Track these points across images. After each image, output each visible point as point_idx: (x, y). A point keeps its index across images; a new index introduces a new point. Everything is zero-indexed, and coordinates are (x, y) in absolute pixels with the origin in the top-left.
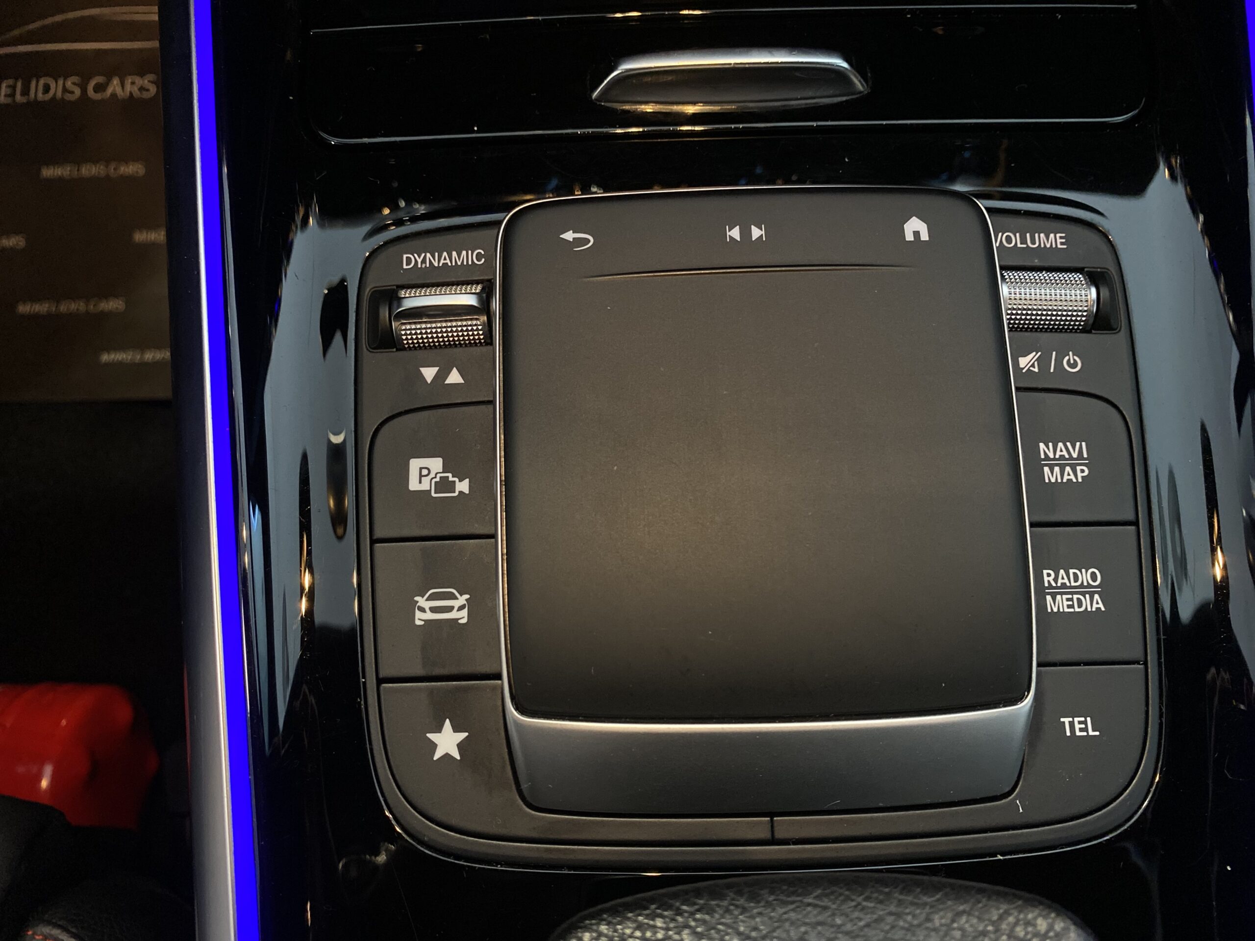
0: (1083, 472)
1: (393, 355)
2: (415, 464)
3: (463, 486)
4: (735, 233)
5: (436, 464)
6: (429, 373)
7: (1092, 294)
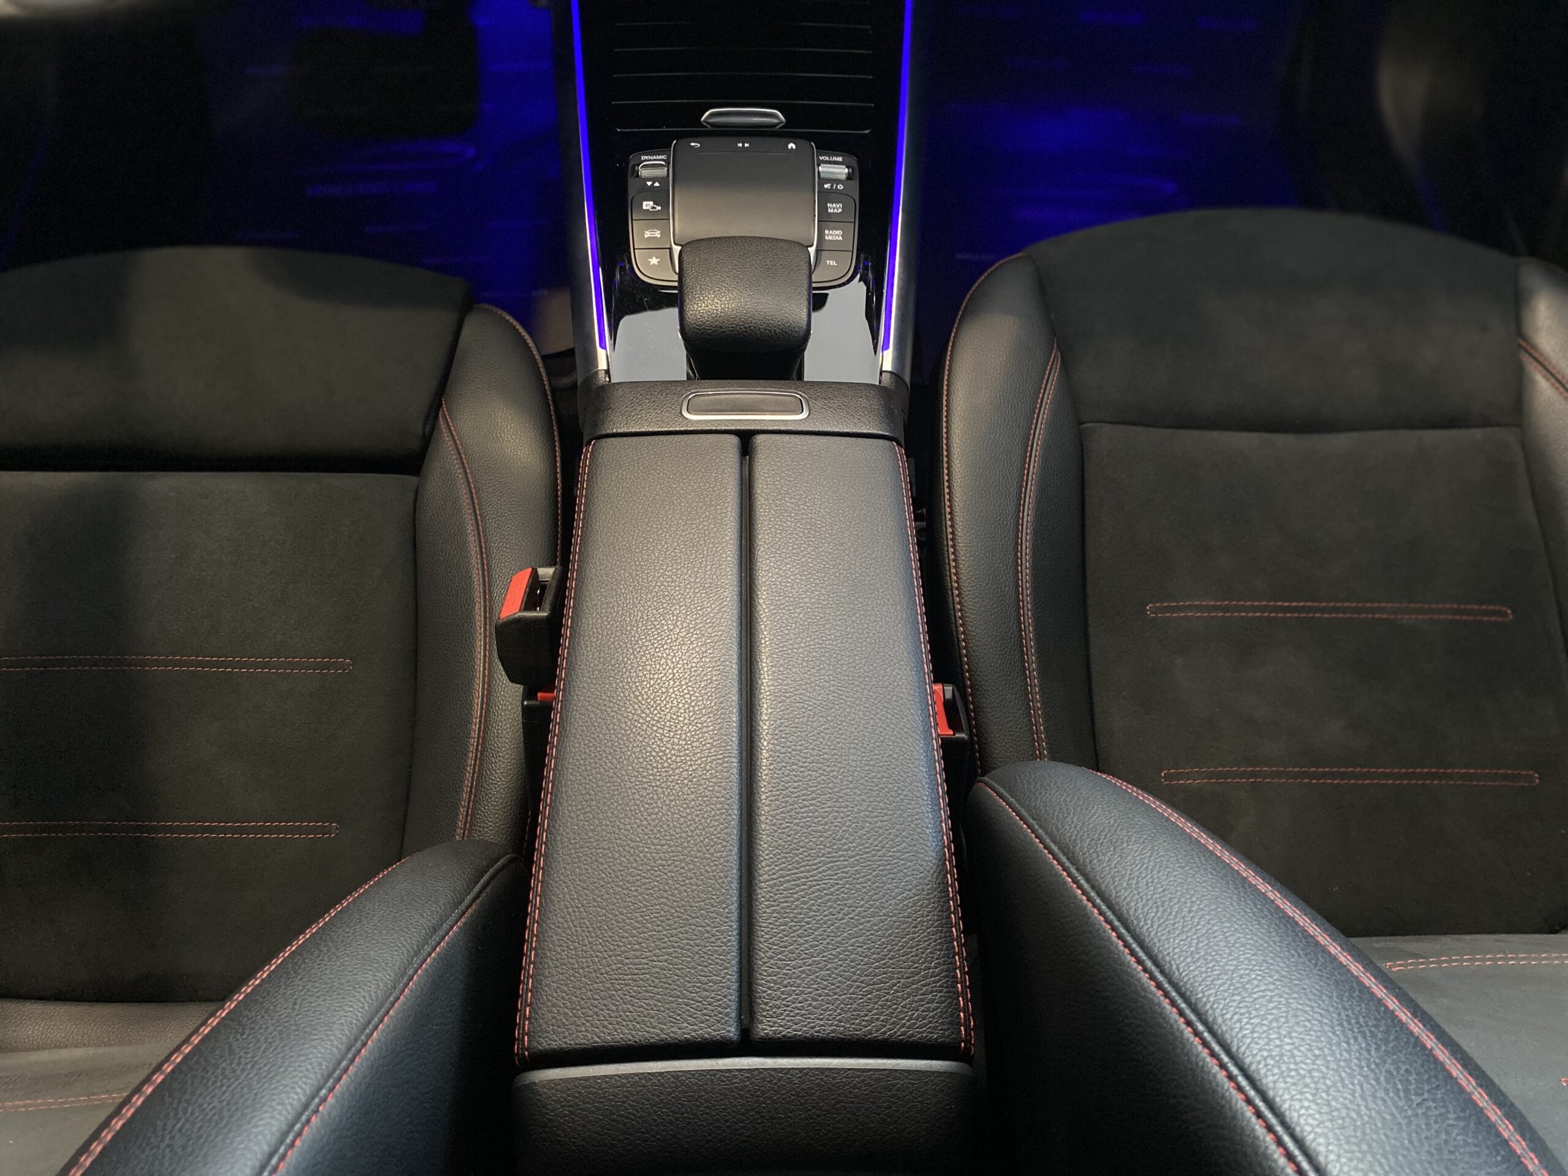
0: (840, 210)
2: (645, 203)
3: (659, 208)
4: (740, 145)
5: (651, 203)
6: (649, 183)
7: (846, 170)
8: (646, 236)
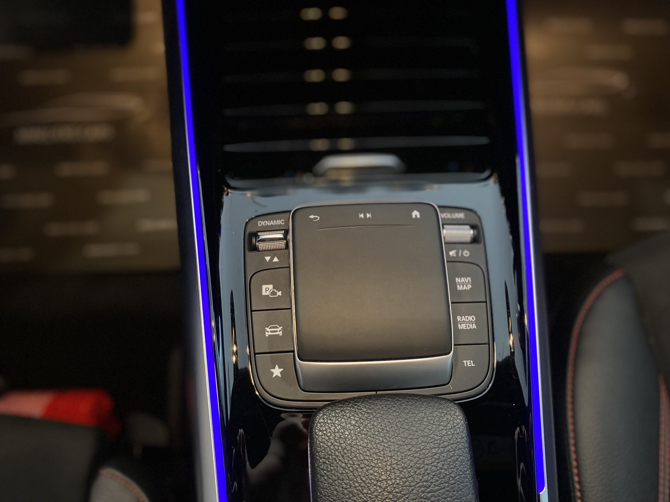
0: (469, 286)
1: (256, 253)
2: (264, 287)
3: (279, 293)
4: (362, 216)
5: (271, 287)
6: (268, 258)
7: (472, 232)
8: (267, 334)
